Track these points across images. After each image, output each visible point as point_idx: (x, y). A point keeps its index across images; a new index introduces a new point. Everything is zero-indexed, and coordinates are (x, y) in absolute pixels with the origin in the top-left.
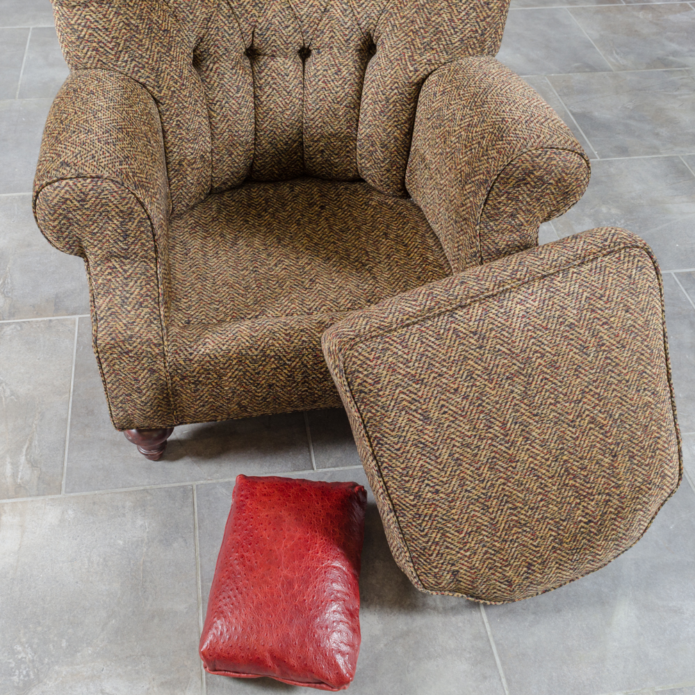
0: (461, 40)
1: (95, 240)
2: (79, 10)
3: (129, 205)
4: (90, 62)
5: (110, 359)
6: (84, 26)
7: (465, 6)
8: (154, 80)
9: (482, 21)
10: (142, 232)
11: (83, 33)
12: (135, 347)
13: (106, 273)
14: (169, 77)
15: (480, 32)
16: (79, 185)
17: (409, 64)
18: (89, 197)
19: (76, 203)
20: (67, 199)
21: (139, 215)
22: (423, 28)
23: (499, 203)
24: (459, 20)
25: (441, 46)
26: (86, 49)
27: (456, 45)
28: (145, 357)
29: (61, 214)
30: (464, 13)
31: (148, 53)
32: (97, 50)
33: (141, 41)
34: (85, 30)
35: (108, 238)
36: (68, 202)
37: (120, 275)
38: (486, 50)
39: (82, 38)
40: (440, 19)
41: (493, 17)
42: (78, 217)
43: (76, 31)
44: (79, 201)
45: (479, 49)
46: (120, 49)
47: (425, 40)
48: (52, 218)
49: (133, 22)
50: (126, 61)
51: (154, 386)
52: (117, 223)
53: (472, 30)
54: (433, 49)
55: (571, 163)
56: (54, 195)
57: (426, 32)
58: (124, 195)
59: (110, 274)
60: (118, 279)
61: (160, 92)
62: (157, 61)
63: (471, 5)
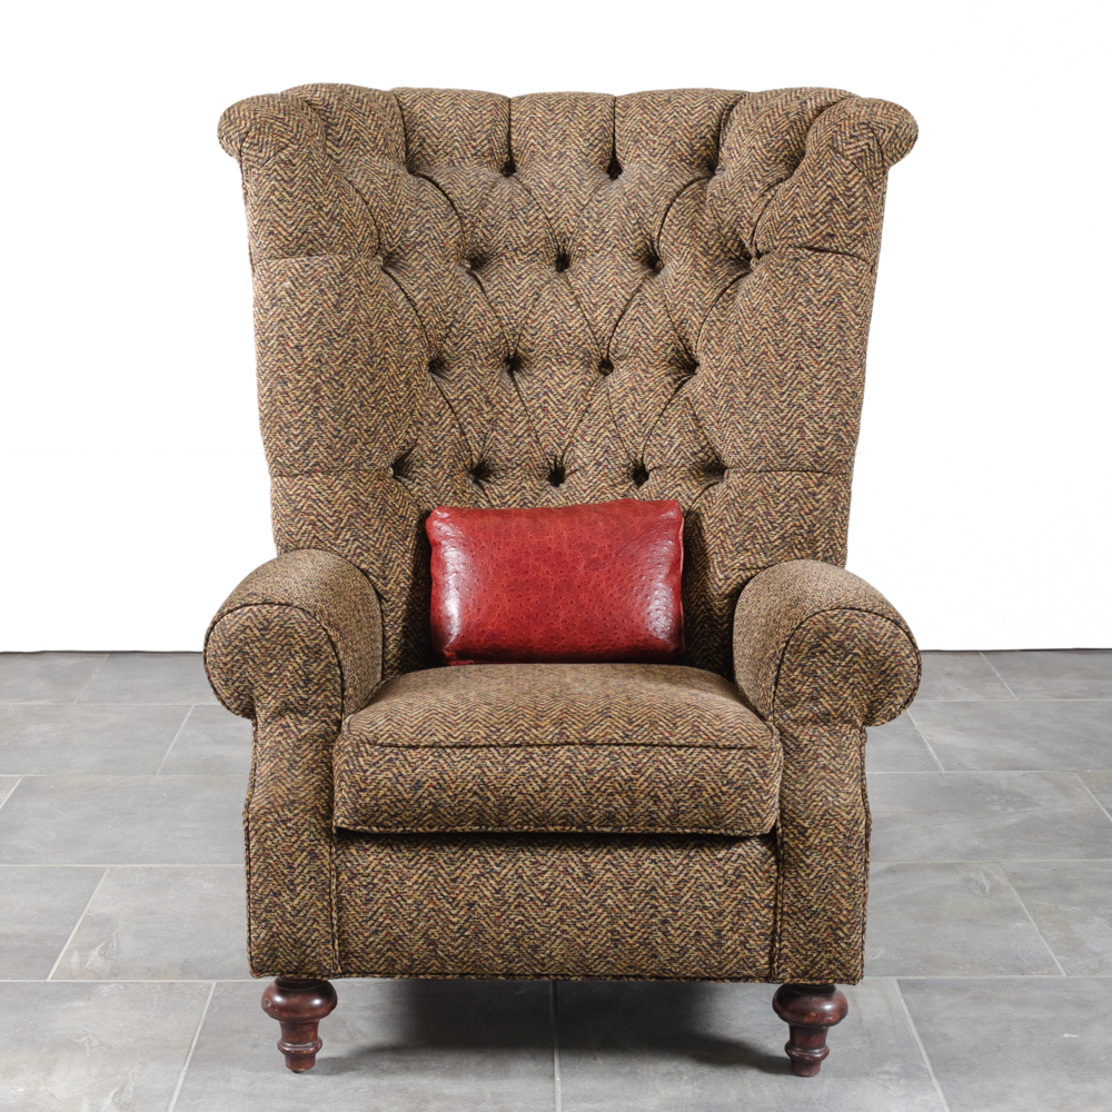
0: (782, 538)
1: (270, 685)
2: (301, 479)
3: (317, 642)
4: (304, 539)
5: (262, 831)
6: (304, 497)
7: (783, 496)
8: (379, 568)
9: (807, 514)
10: (328, 680)
11: (301, 504)
12: (295, 815)
13: (277, 733)
14: (399, 569)
15: (806, 528)
16: (264, 611)
17: (718, 571)
18: (273, 624)
19: (256, 632)
20: (247, 627)
21: (327, 657)
22: (734, 526)
23: (793, 680)
24: (777, 512)
25: (757, 546)
26: (301, 522)
27: (777, 543)
28: (306, 830)
29: (236, 647)
30: (782, 505)
31: (376, 535)
32: (314, 524)
33: (369, 520)
34: (304, 501)
35: (285, 681)
36: (248, 631)
37: (292, 736)
38: (820, 554)
39: (299, 510)
40: (753, 513)
41: (823, 510)
42: (256, 650)
43: (294, 502)
44: (260, 630)
45: (809, 552)
46: (342, 525)
47: (737, 540)
48: (225, 652)
49: (362, 498)
50: (348, 541)
51: (313, 883)
52: (300, 662)
53: (795, 525)
54: (747, 550)
55: (881, 629)
56: (232, 623)
57: (737, 530)
58: (314, 628)
59: (281, 734)
60: (289, 741)
61: (386, 585)
62: (386, 546)
63: (792, 495)
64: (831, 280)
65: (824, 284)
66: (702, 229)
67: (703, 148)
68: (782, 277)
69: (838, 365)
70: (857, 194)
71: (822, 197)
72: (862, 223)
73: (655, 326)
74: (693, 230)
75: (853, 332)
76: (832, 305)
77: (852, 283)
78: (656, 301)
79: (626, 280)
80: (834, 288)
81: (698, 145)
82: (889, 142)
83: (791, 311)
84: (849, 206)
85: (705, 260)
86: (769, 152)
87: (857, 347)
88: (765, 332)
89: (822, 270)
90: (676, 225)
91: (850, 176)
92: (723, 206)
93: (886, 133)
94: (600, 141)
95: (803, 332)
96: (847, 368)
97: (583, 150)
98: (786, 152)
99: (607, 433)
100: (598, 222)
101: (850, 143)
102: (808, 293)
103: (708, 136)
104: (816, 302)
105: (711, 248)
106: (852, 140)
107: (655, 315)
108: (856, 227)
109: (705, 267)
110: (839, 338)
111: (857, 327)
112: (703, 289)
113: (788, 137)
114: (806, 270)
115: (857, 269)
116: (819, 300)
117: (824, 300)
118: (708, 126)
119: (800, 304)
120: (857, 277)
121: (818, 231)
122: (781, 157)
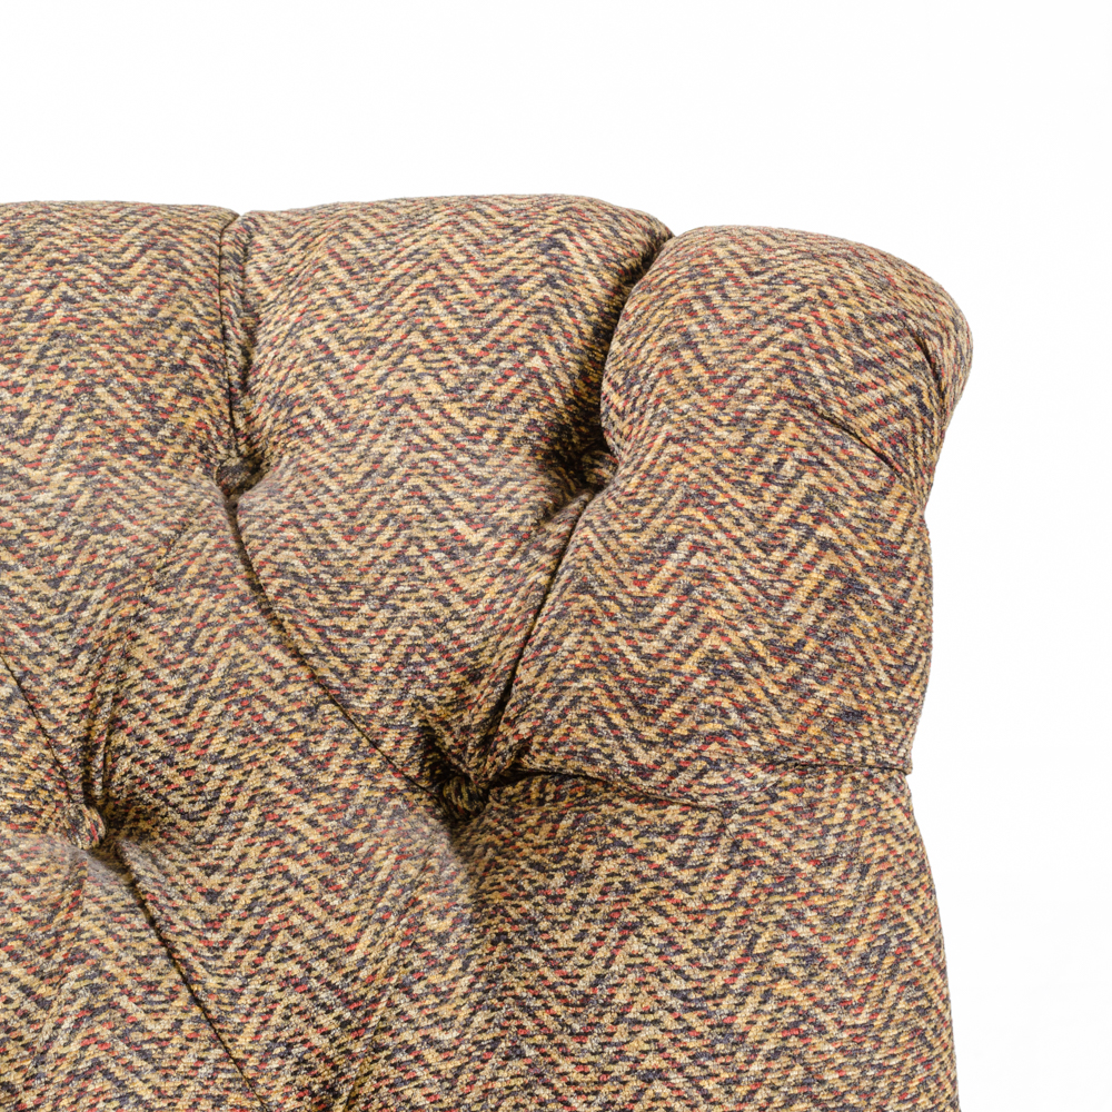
64: (864, 871)
65: (849, 889)
66: (278, 698)
67: (185, 402)
68: (686, 876)
71: (809, 584)
73: (169, 1087)
74: (245, 704)
76: (888, 961)
78: (152, 987)
79: (18, 923)
80: (879, 897)
81: (169, 393)
83: (752, 1002)
84: (897, 608)
85: (308, 810)
86: (472, 412)
88: (658, 1088)
89: (831, 840)
90: (177, 693)
92: (349, 613)
95: (812, 1077)
98: (533, 413)
101: (863, 388)
102: (803, 931)
103: (195, 360)
104: (838, 960)
105: (322, 766)
106: (867, 377)
107: (162, 1043)
109: (314, 836)
112: (334, 926)
113: (536, 362)
114: (776, 844)
116: (845, 953)
117: (860, 947)
118: (187, 327)
119: (783, 972)
121: (810, 706)
122: (518, 430)
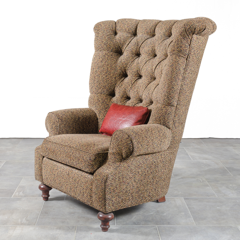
9: (160, 114)
15: (159, 117)
31: (100, 107)
33: (99, 104)
38: (162, 123)
41: (163, 113)
45: (159, 122)
53: (157, 116)
62: (101, 109)
69: (170, 80)
70: (179, 41)
72: (180, 47)
75: (174, 73)
77: (177, 61)
82: (189, 29)
87: (175, 77)
91: (179, 37)
93: (188, 27)
94: (168, 30)
96: (172, 81)
97: (164, 32)
99: (147, 93)
100: (160, 47)
108: (179, 48)
110: (171, 74)
111: (176, 72)
115: (179, 59)
120: (179, 60)
